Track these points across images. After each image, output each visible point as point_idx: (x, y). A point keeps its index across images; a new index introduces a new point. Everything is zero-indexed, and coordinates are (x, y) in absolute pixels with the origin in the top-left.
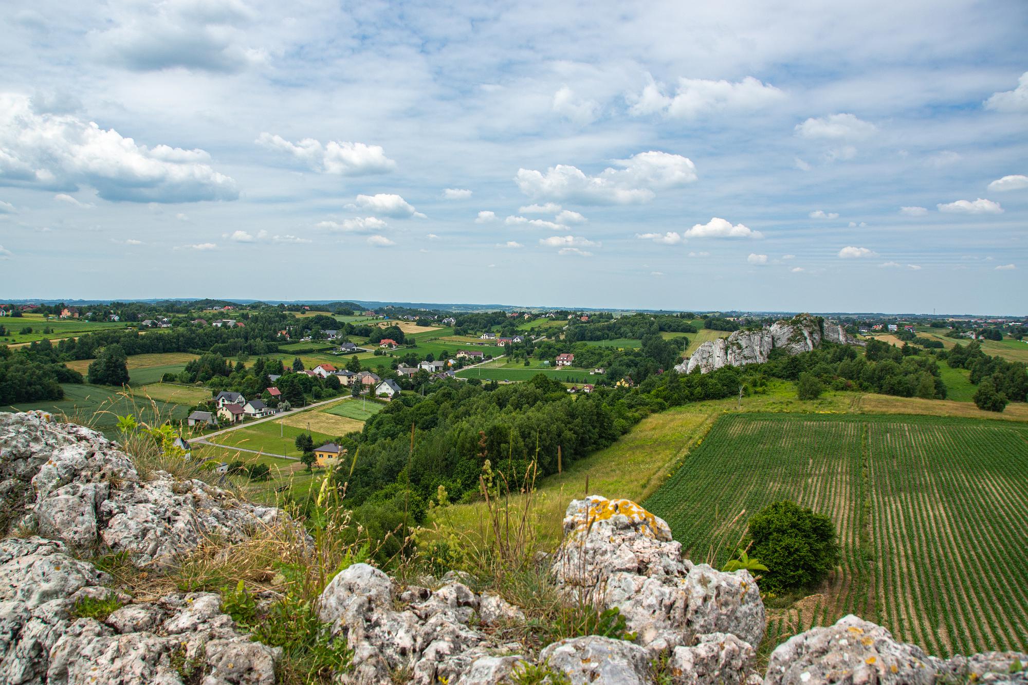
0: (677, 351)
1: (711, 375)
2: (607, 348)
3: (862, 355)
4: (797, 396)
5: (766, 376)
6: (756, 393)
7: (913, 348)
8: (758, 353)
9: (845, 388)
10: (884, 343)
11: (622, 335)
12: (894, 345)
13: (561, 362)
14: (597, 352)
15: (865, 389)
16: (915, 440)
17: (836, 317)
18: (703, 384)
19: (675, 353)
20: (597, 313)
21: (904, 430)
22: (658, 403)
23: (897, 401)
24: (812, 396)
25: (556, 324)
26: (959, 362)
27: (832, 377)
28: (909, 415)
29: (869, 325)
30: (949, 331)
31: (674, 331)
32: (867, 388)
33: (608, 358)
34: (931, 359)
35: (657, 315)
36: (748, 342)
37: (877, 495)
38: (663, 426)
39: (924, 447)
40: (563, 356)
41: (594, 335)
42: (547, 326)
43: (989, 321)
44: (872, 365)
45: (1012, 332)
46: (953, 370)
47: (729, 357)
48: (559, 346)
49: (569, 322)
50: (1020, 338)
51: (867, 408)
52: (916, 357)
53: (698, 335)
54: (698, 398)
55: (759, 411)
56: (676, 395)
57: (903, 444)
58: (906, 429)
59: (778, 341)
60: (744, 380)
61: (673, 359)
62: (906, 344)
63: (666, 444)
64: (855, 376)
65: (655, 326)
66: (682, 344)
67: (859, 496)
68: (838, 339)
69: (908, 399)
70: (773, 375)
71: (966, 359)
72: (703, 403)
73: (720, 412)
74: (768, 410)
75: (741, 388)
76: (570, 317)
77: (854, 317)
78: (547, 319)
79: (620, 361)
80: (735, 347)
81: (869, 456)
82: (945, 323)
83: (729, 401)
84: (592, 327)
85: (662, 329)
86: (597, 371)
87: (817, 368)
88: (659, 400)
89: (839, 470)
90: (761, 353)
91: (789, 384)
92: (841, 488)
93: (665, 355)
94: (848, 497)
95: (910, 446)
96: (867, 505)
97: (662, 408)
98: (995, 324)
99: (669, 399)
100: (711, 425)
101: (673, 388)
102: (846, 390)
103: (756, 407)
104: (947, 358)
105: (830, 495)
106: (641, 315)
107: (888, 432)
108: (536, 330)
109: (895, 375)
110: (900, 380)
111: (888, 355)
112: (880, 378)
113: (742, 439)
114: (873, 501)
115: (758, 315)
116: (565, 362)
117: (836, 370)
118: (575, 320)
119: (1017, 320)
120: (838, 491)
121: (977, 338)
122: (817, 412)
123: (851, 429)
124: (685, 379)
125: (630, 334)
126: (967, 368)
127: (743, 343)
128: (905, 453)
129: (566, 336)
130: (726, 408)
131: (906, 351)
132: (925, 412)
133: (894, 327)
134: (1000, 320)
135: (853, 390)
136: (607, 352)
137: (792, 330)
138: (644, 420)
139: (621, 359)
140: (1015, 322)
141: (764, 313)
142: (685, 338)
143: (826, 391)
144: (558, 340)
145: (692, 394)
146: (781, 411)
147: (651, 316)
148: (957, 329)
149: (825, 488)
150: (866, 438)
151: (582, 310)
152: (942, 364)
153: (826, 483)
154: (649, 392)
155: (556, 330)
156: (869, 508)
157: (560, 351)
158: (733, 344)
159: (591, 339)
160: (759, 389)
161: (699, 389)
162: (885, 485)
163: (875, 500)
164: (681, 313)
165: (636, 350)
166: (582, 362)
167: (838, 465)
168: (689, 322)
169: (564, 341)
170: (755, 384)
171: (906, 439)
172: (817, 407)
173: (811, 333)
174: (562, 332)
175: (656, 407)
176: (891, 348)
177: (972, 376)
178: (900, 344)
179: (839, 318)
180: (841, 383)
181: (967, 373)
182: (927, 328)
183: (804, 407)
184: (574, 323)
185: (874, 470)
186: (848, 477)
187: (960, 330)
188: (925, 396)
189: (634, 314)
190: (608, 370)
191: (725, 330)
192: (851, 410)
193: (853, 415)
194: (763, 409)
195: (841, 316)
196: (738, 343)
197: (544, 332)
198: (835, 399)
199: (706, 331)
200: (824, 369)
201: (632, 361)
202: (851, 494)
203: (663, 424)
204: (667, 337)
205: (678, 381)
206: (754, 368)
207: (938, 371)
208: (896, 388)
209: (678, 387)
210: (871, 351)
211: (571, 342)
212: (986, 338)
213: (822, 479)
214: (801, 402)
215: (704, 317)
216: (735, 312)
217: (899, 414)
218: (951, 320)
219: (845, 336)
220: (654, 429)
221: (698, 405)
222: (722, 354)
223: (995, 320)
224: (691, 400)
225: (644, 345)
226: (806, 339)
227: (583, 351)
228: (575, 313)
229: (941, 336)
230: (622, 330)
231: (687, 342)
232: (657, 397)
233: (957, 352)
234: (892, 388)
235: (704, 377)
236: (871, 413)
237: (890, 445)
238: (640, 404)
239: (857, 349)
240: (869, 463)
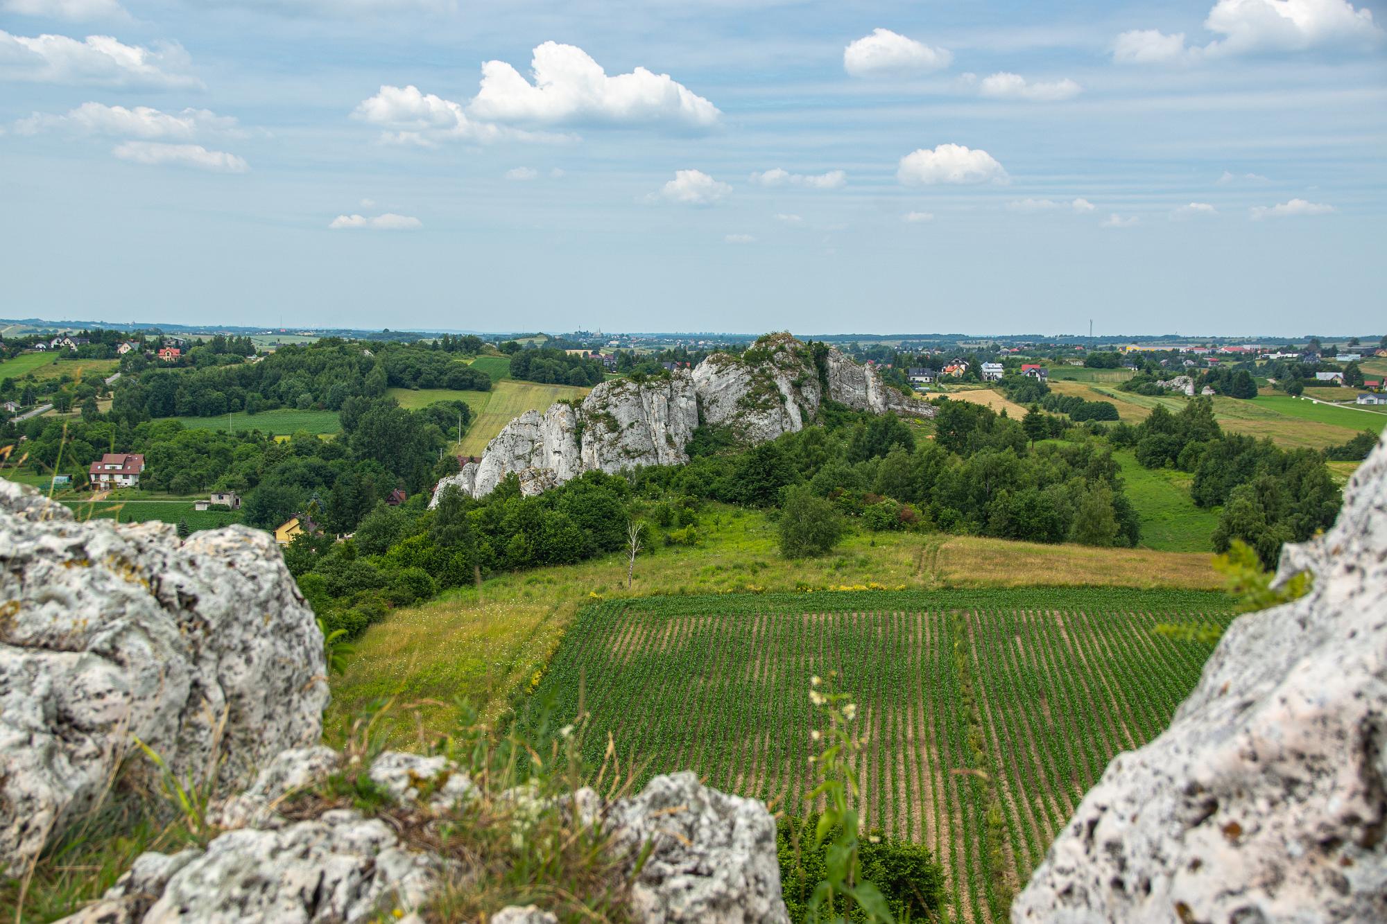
0: (441, 440)
1: (550, 500)
2: (242, 436)
3: (927, 440)
4: (777, 549)
5: (694, 498)
6: (670, 543)
7: (1051, 420)
8: (663, 441)
9: (897, 524)
10: (981, 409)
11: (284, 400)
12: (1004, 414)
13: (105, 478)
14: (213, 446)
15: (946, 526)
16: (1084, 650)
17: (847, 345)
18: (529, 522)
19: (435, 447)
20: (206, 339)
21: (1054, 626)
22: (410, 580)
23: (1029, 553)
24: (817, 547)
25: (79, 369)
26: (1166, 452)
27: (864, 497)
28: (1061, 587)
29: (934, 365)
30: (1128, 377)
31: (429, 385)
32: (951, 522)
33: (245, 465)
34: (1099, 447)
35: (380, 342)
36: (635, 411)
37: (1015, 793)
38: (431, 641)
39: (1110, 666)
40: (112, 461)
41: (202, 401)
42: (56, 375)
43: (1223, 350)
44: (957, 464)
45: (1278, 377)
46: (1150, 475)
47: (586, 452)
48: (95, 431)
49: (124, 363)
50: (1298, 392)
51: (957, 575)
52: (1061, 444)
53: (494, 397)
54: (517, 563)
55: (682, 591)
56: (457, 557)
57: (1058, 661)
58: (1060, 623)
59: (713, 408)
60: (637, 511)
61: (432, 462)
62: (1035, 409)
63: (446, 690)
64: (920, 493)
65: (377, 373)
66: (452, 421)
67: (972, 799)
68: (866, 400)
69: (1054, 547)
70: (713, 495)
71: (1182, 445)
72: (532, 575)
73: (578, 599)
74: (706, 586)
75: (633, 531)
76: (124, 349)
77: (894, 345)
78: (56, 355)
79: (283, 472)
80: (601, 426)
81: (978, 694)
82: (1118, 356)
83: (600, 567)
84: (193, 377)
85: (395, 381)
86: (215, 500)
87: (823, 474)
88: (413, 571)
89: (910, 734)
90: (669, 440)
91: (754, 518)
92: (920, 779)
93: (408, 452)
94: (942, 803)
95: (1074, 666)
96: (994, 819)
97: (421, 594)
98: (1236, 356)
99: (440, 568)
100: (561, 633)
101: (449, 539)
102: (900, 528)
103: (675, 579)
104: (1134, 444)
105: (896, 800)
106: (333, 341)
107: (1017, 633)
108: (21, 385)
109: (1019, 488)
110: (1032, 500)
111: (993, 438)
112: (983, 497)
113: (649, 666)
114: (1007, 810)
115: (648, 342)
116: (118, 478)
117: (870, 477)
118: (141, 357)
119: (1287, 346)
120: (916, 787)
121: (1196, 392)
122: (832, 587)
123: (923, 627)
124: (480, 512)
125: (307, 396)
126: (1185, 469)
127: (623, 414)
128: (1065, 683)
129: (117, 404)
130: (597, 587)
131: (1034, 427)
132: (1100, 580)
133: (994, 370)
134: (1247, 347)
135: (917, 530)
136: (242, 447)
137: (748, 378)
138: (375, 629)
139: (285, 464)
140: (1284, 351)
141: (661, 337)
142: (461, 406)
143: (850, 532)
144: (92, 415)
145: (500, 553)
146: (739, 589)
147: (363, 346)
148: (1149, 371)
149: (882, 782)
150: (964, 650)
151: (157, 330)
152: (1124, 457)
153: (882, 770)
154: (382, 551)
155: (86, 387)
156: (999, 826)
157: (100, 447)
158: (595, 418)
159: (193, 412)
160: (678, 533)
161: (519, 538)
162: (1032, 768)
163: (1013, 806)
164: (446, 337)
165: (327, 439)
166: (170, 476)
167: (905, 721)
168: (470, 363)
169: (114, 418)
170: (665, 522)
171: (1063, 647)
172: (831, 575)
173: (797, 386)
174: (107, 389)
175: (405, 591)
176: (996, 421)
177: (1197, 486)
178: (1018, 413)
179: (855, 349)
180: (887, 511)
181: (1185, 481)
182: (1076, 370)
183: (798, 577)
184: (139, 367)
185: (998, 729)
186: (933, 750)
187: (1156, 373)
188: (1092, 538)
189: (315, 341)
190: (249, 496)
191: (567, 382)
192: (918, 581)
193: (925, 593)
194: (692, 587)
195: (861, 344)
196: (608, 415)
197: (44, 392)
198: (874, 554)
199: (516, 385)
200: (843, 476)
201: (317, 470)
202: (948, 793)
203: (430, 635)
204: (412, 401)
205: (462, 517)
206: (661, 478)
207: (1118, 476)
208: (1023, 519)
209: (461, 534)
210: (949, 428)
211: (133, 420)
212: (1218, 393)
213: (869, 759)
214: (789, 565)
215: (511, 347)
216: (586, 335)
217: (1038, 586)
218: (1130, 348)
219: (883, 392)
220: (407, 650)
221: (519, 582)
222: (566, 444)
223: (1237, 348)
224: (498, 569)
225: (349, 425)
226: (783, 400)
227: (173, 444)
228: (138, 336)
229: (1110, 389)
230: (283, 384)
231: (465, 415)
232: (406, 565)
233: (1160, 428)
234: (1012, 522)
235: (530, 506)
236: (967, 585)
237: (1024, 663)
238: (361, 585)
239: (912, 426)
240: (982, 711)
